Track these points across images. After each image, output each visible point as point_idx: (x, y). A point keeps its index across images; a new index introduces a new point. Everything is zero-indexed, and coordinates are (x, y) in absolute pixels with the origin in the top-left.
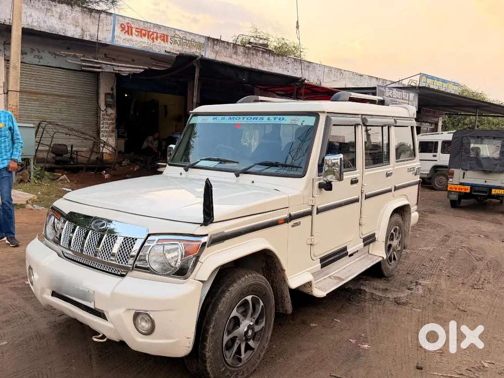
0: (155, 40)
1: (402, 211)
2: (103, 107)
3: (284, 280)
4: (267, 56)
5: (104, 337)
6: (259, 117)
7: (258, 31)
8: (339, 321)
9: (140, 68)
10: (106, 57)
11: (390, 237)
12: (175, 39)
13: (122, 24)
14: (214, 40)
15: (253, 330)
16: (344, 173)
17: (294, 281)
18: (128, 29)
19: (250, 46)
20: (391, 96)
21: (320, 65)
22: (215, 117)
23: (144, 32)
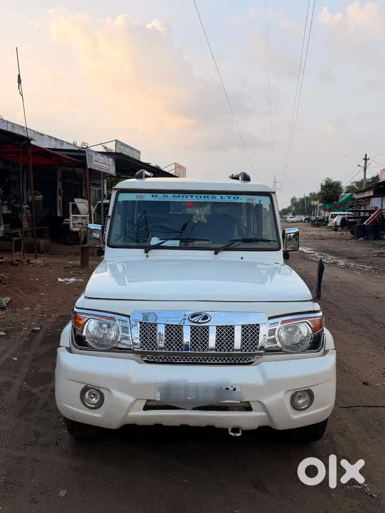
20: (97, 160)
22: (155, 194)
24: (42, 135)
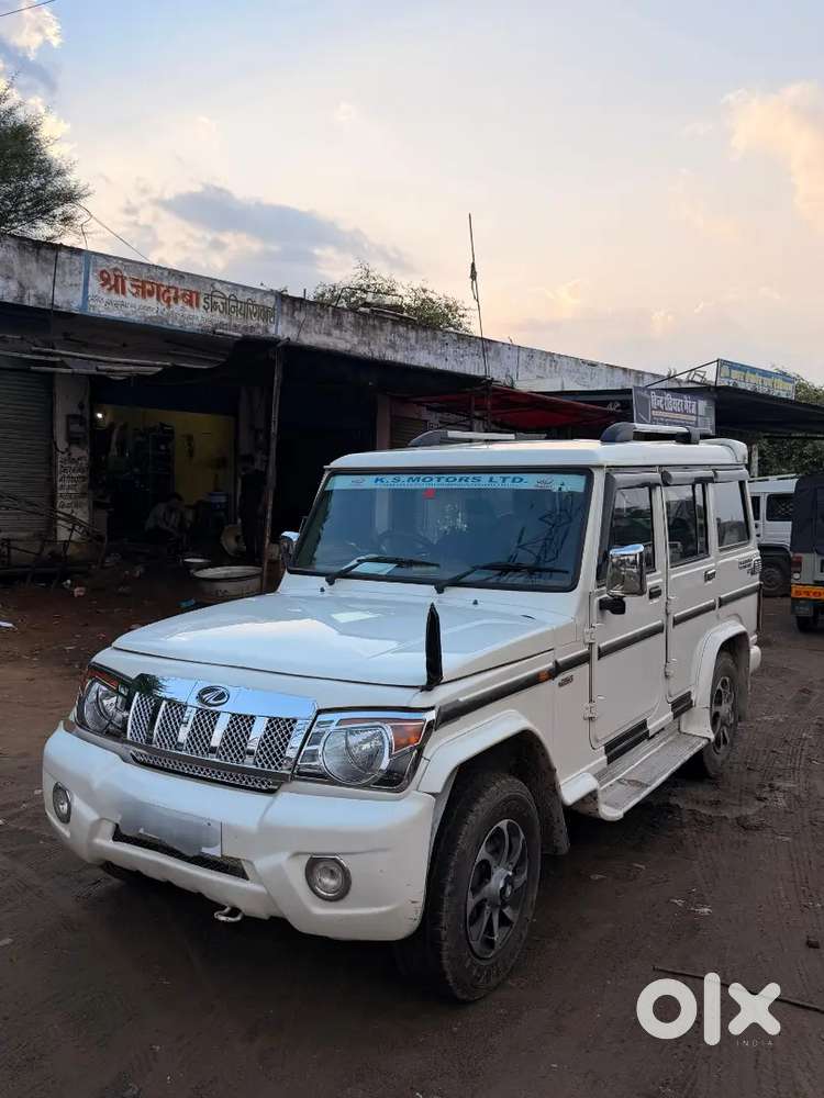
0: (172, 303)
1: (733, 646)
2: (62, 444)
3: (554, 789)
4: (402, 329)
5: (235, 911)
6: (472, 476)
7: (371, 274)
8: (643, 867)
9: (155, 366)
10: (68, 340)
11: (717, 698)
12: (215, 299)
13: (103, 272)
14: (294, 300)
15: (512, 884)
16: (648, 576)
17: (572, 789)
18: (116, 281)
19: (368, 310)
20: (662, 407)
21: (511, 346)
22: (380, 477)
23: (148, 287)
24: (593, 365)
